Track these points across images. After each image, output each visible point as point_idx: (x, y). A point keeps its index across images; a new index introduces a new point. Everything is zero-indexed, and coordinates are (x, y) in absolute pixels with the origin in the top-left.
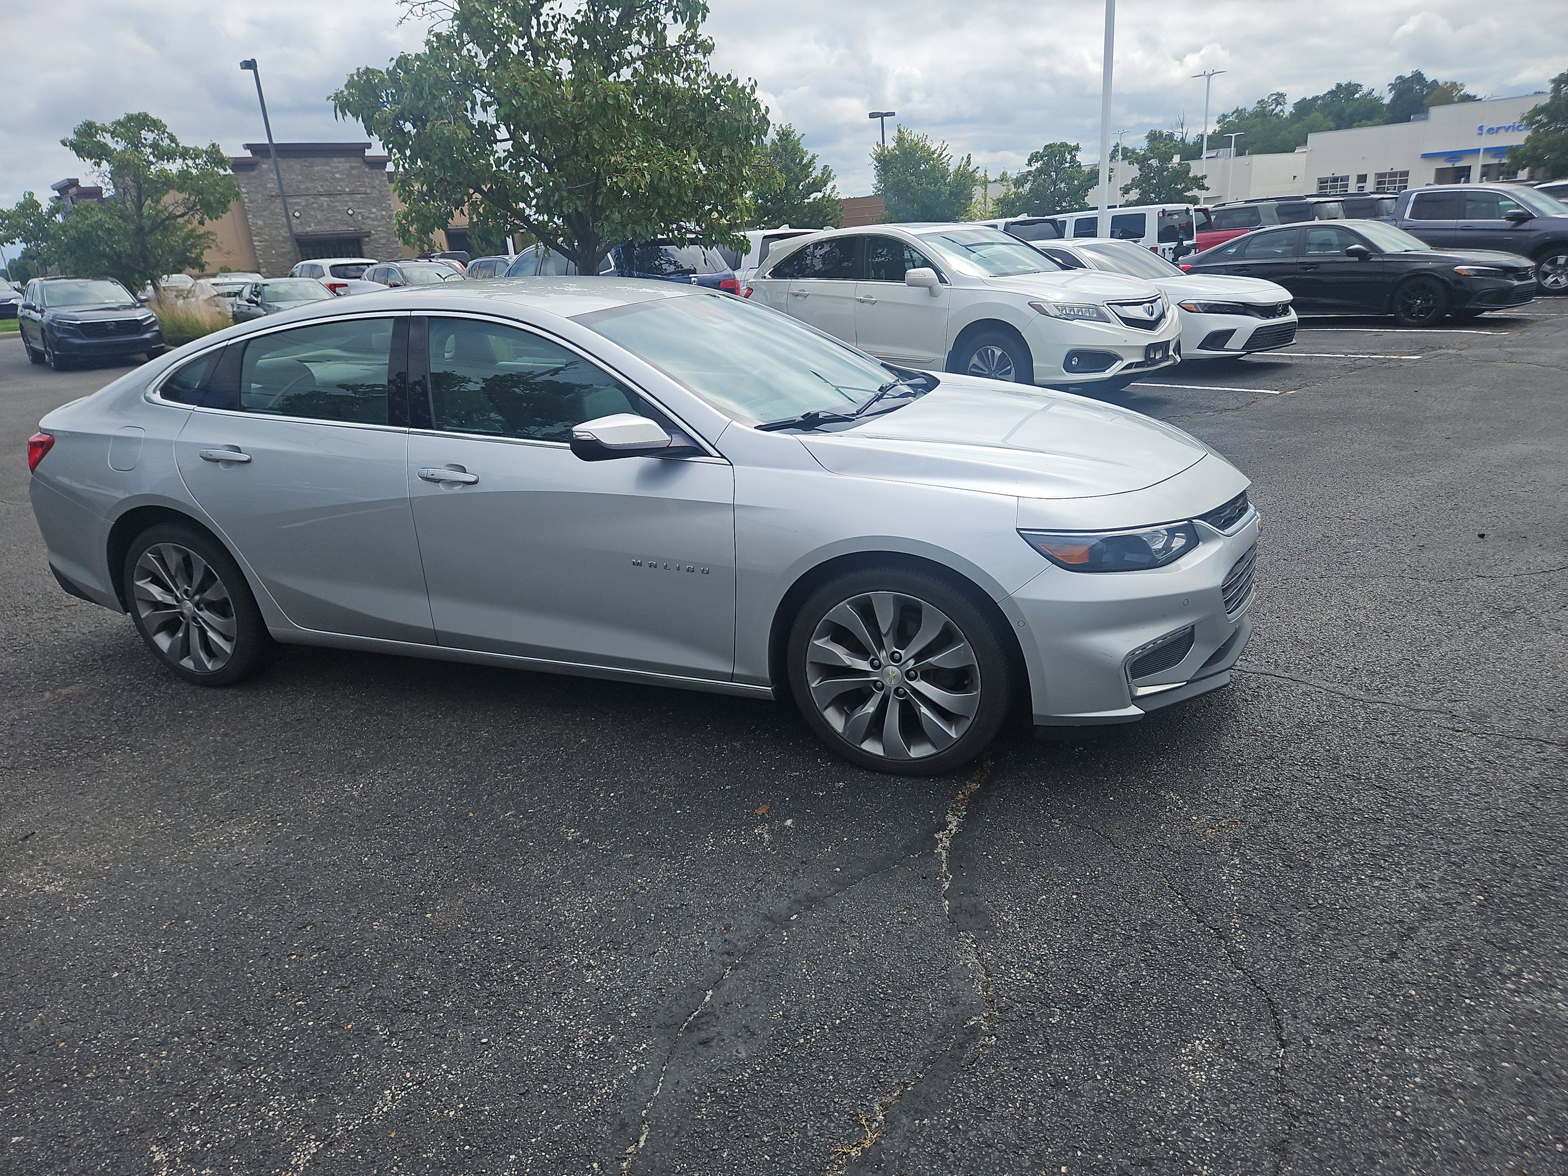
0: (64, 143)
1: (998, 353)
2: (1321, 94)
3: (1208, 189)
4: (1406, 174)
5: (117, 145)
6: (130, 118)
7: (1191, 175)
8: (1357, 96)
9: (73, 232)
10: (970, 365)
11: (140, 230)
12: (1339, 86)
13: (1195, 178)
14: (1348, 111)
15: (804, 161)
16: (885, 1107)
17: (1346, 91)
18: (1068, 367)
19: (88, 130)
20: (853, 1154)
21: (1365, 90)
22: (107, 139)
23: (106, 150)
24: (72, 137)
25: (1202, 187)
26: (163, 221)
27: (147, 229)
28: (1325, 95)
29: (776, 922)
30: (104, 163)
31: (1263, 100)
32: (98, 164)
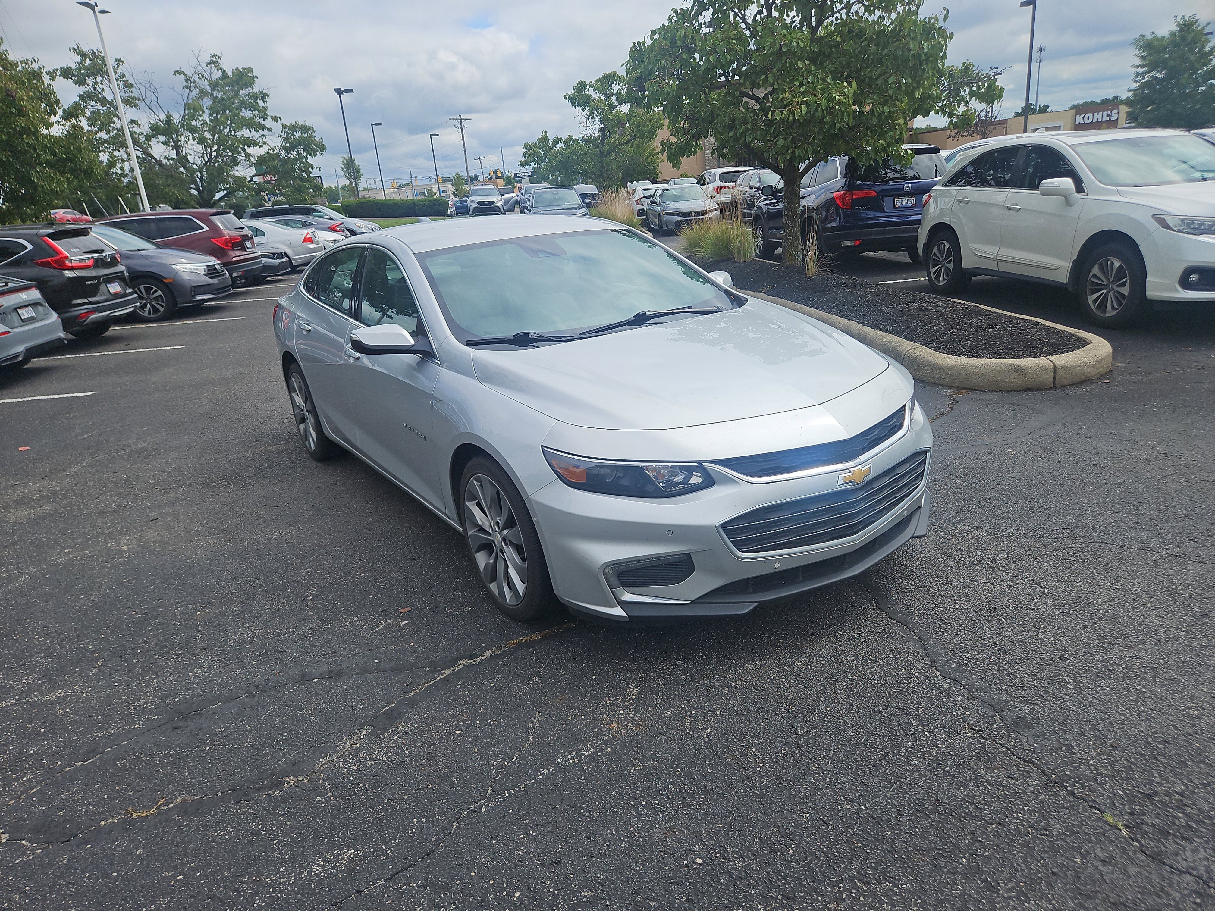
0: (565, 97)
1: (1117, 264)
5: (595, 96)
6: (606, 76)
9: (560, 158)
10: (1091, 275)
11: (602, 153)
15: (1207, 49)
16: (184, 801)
18: (1185, 283)
19: (581, 86)
20: (134, 816)
22: (590, 92)
23: (590, 99)
24: (571, 92)
26: (617, 145)
27: (606, 152)
29: (305, 678)
30: (587, 108)
32: (583, 110)
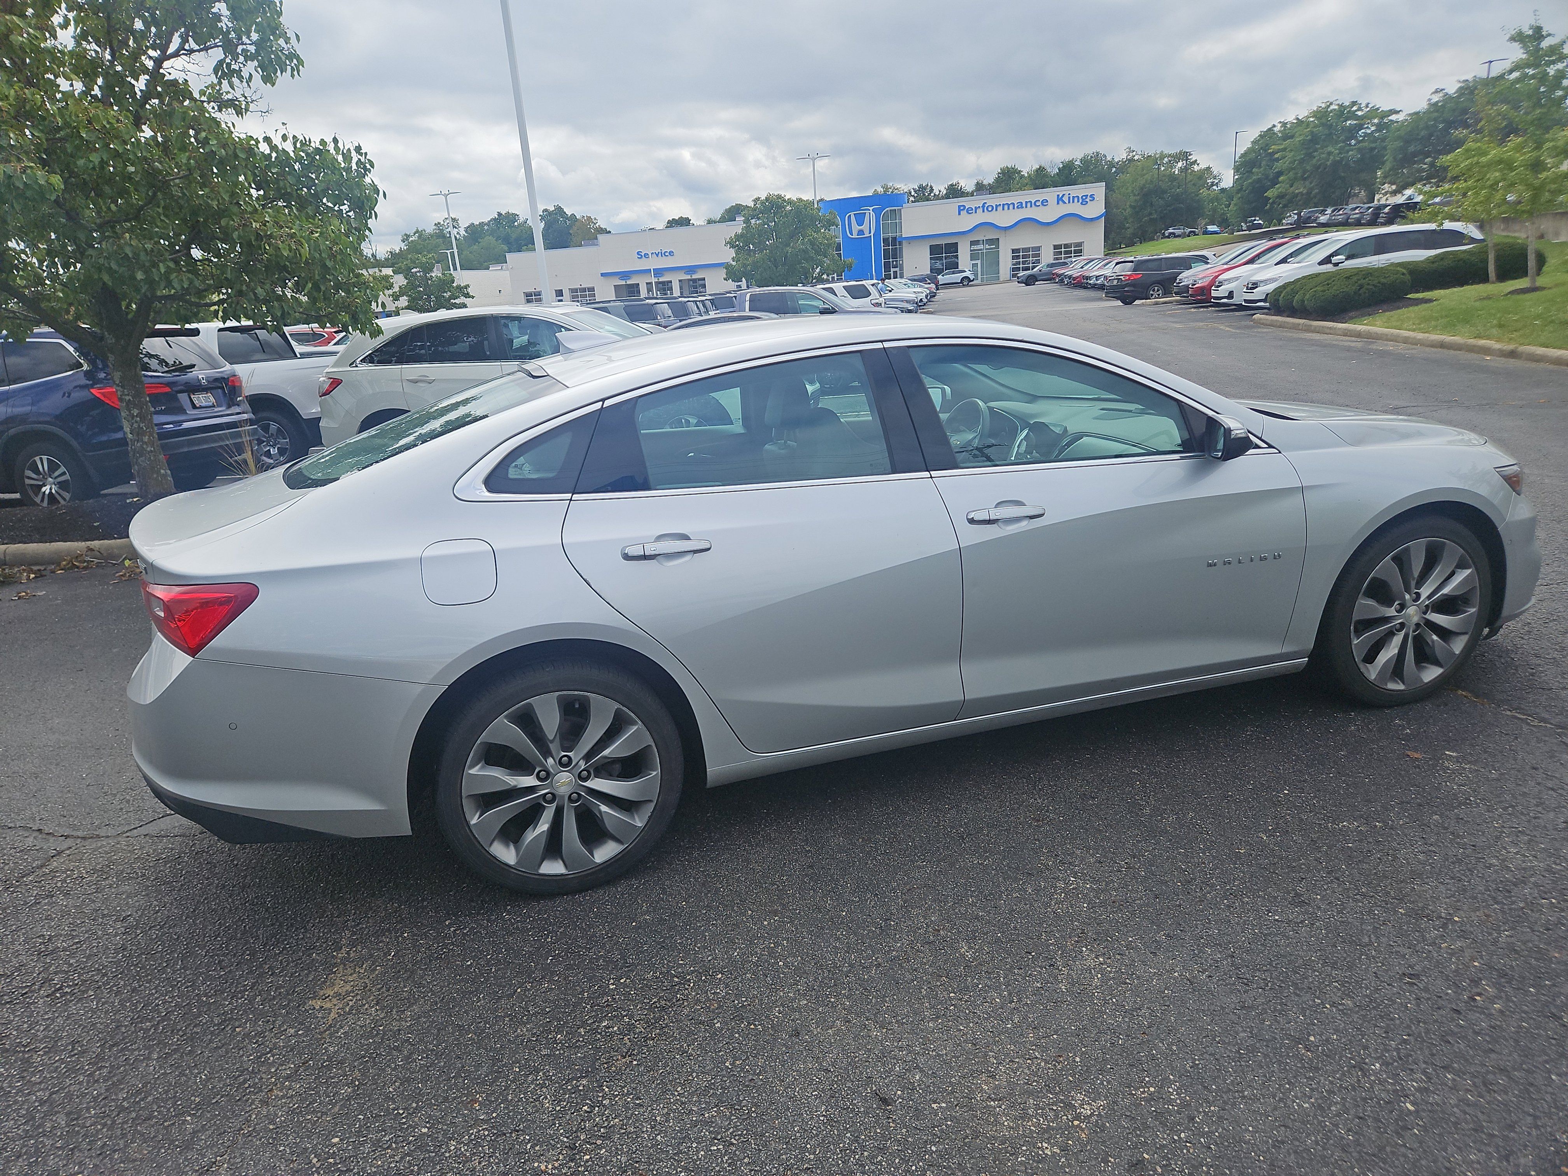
2: (486, 220)
3: (473, 297)
4: (592, 289)
7: (454, 285)
8: (516, 224)
12: (500, 214)
13: (459, 288)
14: (514, 236)
17: (505, 220)
21: (521, 220)
25: (467, 296)
28: (489, 222)
31: (439, 223)
